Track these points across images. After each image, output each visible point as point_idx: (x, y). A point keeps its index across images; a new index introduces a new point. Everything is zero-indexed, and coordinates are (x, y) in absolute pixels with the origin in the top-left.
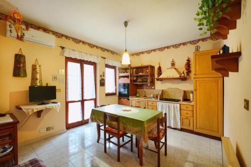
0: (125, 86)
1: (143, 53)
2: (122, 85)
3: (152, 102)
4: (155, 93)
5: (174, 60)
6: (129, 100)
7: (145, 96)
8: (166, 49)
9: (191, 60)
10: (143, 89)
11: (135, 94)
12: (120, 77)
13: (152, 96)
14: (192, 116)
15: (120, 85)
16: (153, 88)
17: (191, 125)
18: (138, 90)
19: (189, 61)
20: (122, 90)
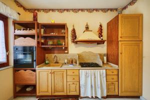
0: (26, 50)
1: (53, 10)
2: (20, 49)
3: (72, 71)
4: (69, 58)
5: (88, 24)
6: (34, 71)
7: (57, 62)
8: (80, 11)
9: (103, 25)
10: (54, 53)
11: (42, 61)
12: (17, 36)
13: (66, 61)
14: (117, 80)
15: (16, 49)
16: (66, 52)
17: (116, 90)
18: (47, 55)
19: (101, 26)
20: (21, 56)
